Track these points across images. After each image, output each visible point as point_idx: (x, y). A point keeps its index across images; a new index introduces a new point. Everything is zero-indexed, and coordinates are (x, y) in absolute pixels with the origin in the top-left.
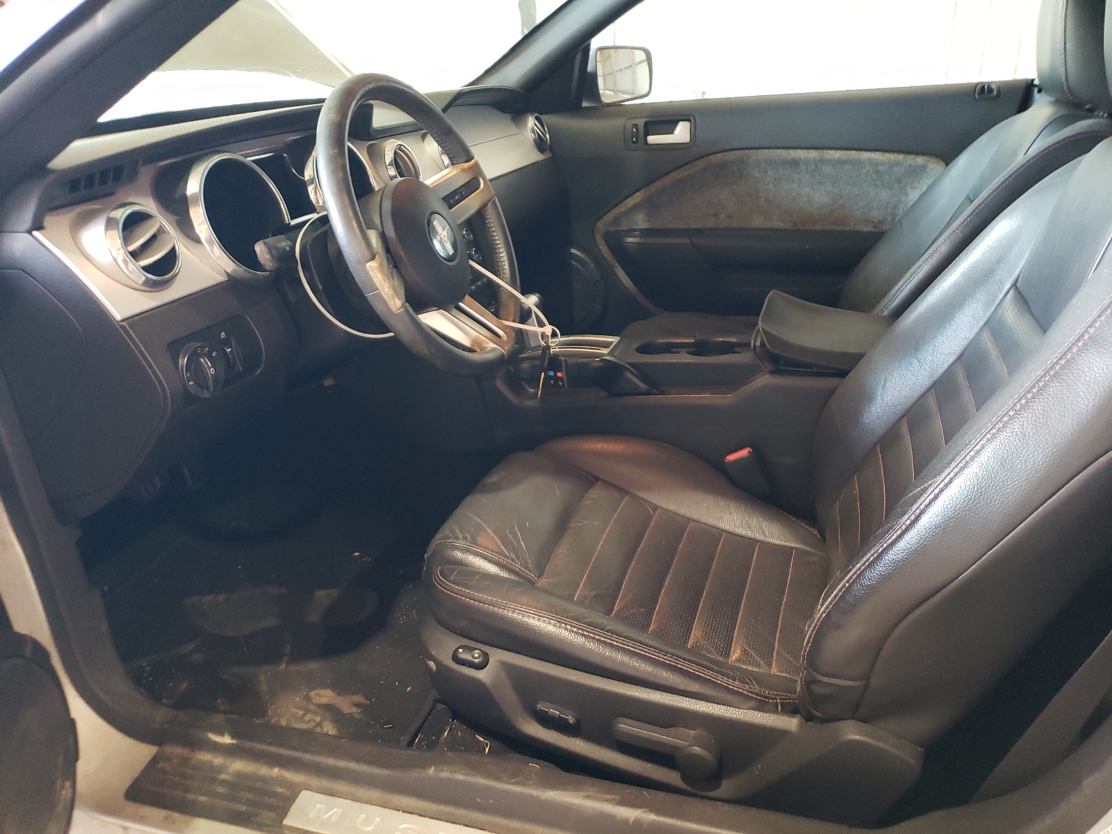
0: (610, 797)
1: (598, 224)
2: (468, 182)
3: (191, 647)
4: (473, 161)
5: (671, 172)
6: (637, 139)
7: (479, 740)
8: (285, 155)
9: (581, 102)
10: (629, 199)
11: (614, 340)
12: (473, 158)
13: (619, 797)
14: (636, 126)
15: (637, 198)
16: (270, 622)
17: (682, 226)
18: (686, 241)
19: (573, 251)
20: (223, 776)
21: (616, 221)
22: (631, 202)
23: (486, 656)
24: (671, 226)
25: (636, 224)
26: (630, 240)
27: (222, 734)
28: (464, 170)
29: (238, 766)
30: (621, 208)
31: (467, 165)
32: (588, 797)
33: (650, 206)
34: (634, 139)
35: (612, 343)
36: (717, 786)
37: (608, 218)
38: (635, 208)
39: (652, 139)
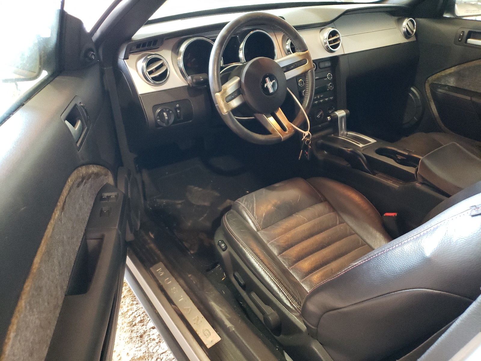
0: (228, 315)
1: (429, 78)
2: (300, 61)
3: (180, 202)
4: (307, 51)
5: (474, 60)
6: (462, 40)
7: (224, 274)
8: (238, 36)
9: (443, 14)
10: (448, 70)
11: (372, 141)
12: (307, 50)
13: (230, 317)
14: (463, 32)
15: (453, 70)
16: (207, 204)
17: (473, 90)
18: (469, 98)
19: (412, 89)
20: (147, 246)
21: (438, 79)
22: (448, 71)
23: (226, 247)
24: (467, 88)
25: (449, 82)
26: (440, 90)
27: (152, 234)
28: (299, 55)
29: (152, 245)
30: (443, 73)
31: (301, 53)
32: (221, 311)
33: (459, 75)
34: (460, 39)
35: (369, 142)
36: (278, 335)
37: (434, 77)
38: (450, 74)
39: (470, 41)
